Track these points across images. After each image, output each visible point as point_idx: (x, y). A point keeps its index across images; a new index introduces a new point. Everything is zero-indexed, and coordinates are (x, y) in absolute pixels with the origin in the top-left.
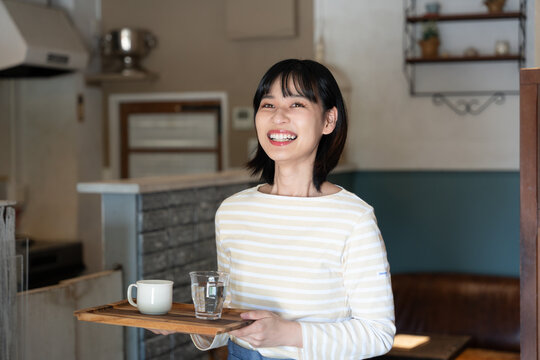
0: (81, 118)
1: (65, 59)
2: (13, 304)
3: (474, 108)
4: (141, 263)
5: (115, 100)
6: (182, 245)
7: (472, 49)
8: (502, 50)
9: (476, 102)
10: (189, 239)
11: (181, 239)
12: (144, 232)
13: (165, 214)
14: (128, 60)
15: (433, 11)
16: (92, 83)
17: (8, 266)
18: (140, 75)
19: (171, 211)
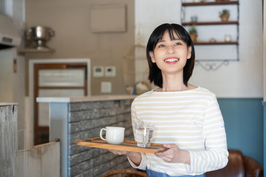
0: (15, 71)
1: (10, 40)
2: (16, 156)
3: (214, 67)
4: (69, 138)
5: (32, 62)
6: (87, 130)
7: (213, 39)
8: (228, 39)
9: (215, 65)
10: (89, 127)
11: (86, 127)
12: (71, 122)
13: (80, 114)
14: (40, 42)
15: (194, 20)
16: (21, 54)
17: (14, 136)
18: (46, 50)
19: (82, 112)
